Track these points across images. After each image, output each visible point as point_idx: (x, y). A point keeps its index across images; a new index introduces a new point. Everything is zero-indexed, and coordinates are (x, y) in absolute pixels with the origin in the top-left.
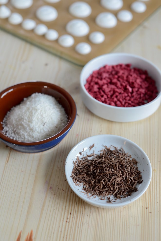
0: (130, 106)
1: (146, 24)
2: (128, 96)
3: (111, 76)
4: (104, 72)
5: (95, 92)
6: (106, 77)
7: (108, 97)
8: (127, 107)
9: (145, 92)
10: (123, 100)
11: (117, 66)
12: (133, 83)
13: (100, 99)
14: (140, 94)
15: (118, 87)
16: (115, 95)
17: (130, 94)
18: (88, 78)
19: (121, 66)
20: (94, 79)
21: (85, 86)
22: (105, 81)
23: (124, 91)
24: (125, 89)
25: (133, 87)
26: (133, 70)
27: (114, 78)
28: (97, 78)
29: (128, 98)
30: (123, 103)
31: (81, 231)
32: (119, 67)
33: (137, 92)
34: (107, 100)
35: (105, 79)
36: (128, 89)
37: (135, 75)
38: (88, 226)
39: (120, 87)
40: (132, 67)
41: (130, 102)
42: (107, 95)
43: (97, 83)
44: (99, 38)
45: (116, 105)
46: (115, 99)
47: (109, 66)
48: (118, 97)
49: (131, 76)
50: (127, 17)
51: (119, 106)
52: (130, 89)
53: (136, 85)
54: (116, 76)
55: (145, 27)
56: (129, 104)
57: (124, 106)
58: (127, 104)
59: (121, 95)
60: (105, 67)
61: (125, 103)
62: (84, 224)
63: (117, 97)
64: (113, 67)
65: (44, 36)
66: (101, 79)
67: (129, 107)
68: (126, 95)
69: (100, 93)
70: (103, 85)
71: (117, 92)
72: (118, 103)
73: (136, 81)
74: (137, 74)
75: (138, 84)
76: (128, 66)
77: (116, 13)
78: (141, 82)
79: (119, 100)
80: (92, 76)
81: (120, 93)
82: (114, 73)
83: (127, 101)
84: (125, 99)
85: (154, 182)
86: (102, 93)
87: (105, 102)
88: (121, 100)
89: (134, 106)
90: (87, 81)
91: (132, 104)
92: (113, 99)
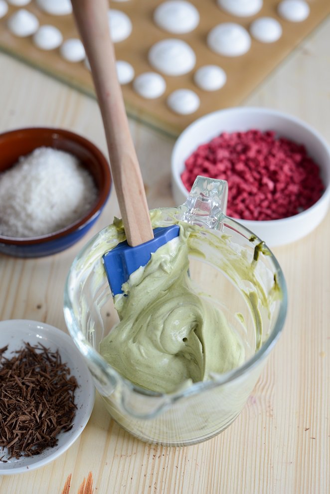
0: (268, 218)
1: (309, 45)
2: (266, 198)
3: (234, 156)
4: (221, 146)
6: (224, 157)
8: (263, 220)
9: (299, 190)
10: (256, 207)
11: (247, 134)
12: (275, 173)
14: (289, 196)
15: (246, 181)
16: (240, 198)
17: (270, 196)
18: (189, 159)
19: (255, 133)
20: (200, 161)
21: (182, 176)
22: (221, 167)
23: (259, 189)
24: (261, 186)
25: (275, 181)
26: (277, 144)
27: (239, 160)
28: (207, 158)
29: (265, 204)
30: (256, 214)
31: (182, 473)
32: (251, 136)
33: (283, 190)
35: (221, 162)
36: (266, 185)
37: (280, 155)
39: (251, 180)
40: (276, 137)
41: (269, 212)
43: (206, 170)
44: (215, 79)
45: (243, 217)
46: (241, 206)
47: (231, 136)
48: (247, 202)
49: (274, 156)
50: (270, 31)
51: (247, 219)
52: (271, 185)
53: (282, 177)
54: (243, 157)
55: (306, 53)
56: (267, 215)
57: (257, 219)
58: (263, 216)
59: (252, 198)
60: (222, 136)
61: (260, 213)
62: (189, 461)
63: (243, 201)
64: (239, 135)
66: (214, 162)
67: (267, 220)
68: (262, 196)
71: (244, 190)
72: (247, 213)
73: (281, 168)
74: (285, 153)
75: (286, 176)
76: (269, 134)
77: (248, 24)
78: (291, 170)
79: (247, 208)
80: (196, 156)
81: (250, 194)
82: (239, 148)
83: (264, 210)
84: (260, 205)
88: (252, 207)
89: (276, 219)
90: (187, 164)
91: (274, 216)
92: (237, 205)
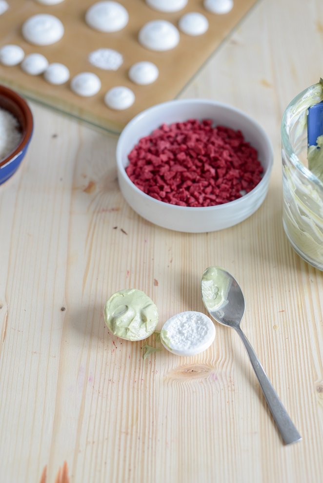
0: (213, 203)
1: (236, 36)
2: (210, 184)
3: (175, 146)
4: (162, 138)
5: (147, 180)
6: (166, 148)
7: (172, 190)
8: (208, 206)
9: (240, 173)
10: (200, 193)
11: (185, 124)
12: (216, 159)
13: (158, 194)
14: (231, 180)
15: (188, 169)
16: (185, 186)
17: (212, 182)
18: (132, 152)
19: (193, 123)
20: (143, 154)
21: (126, 169)
22: (164, 157)
23: (201, 176)
24: (203, 172)
25: (217, 168)
26: (215, 131)
27: (181, 150)
28: (149, 151)
29: (209, 190)
30: (201, 201)
31: (154, 454)
32: (189, 126)
33: (224, 175)
34: (171, 196)
35: (163, 153)
36: (208, 171)
37: (219, 142)
38: (166, 443)
39: (194, 168)
40: (214, 126)
41: (213, 197)
42: (170, 185)
43: (149, 162)
44: (148, 73)
45: (189, 205)
46: (187, 193)
47: (170, 127)
48: (192, 188)
49: (213, 143)
50: (197, 25)
51: (193, 206)
52: (213, 171)
53: (222, 163)
54: (184, 146)
55: (234, 43)
56: (212, 200)
57: (202, 205)
58: (208, 201)
59: (196, 184)
60: (161, 128)
61: (205, 199)
62: (159, 440)
63: (188, 189)
64: (178, 126)
65: (42, 76)
66: (157, 154)
67: (212, 205)
68: (206, 183)
69: (156, 181)
70: (160, 166)
71: (188, 178)
72: (192, 200)
73: (221, 155)
74: (223, 139)
75: (226, 161)
76: (206, 123)
77: (176, 20)
78: (230, 156)
79: (192, 195)
80: (138, 149)
81: (194, 181)
82: (179, 138)
83: (209, 196)
84: (204, 191)
85: (277, 349)
86: (161, 182)
87: (167, 199)
88: (196, 193)
89: (221, 203)
90: (130, 158)
91: (218, 200)
92: (183, 192)
